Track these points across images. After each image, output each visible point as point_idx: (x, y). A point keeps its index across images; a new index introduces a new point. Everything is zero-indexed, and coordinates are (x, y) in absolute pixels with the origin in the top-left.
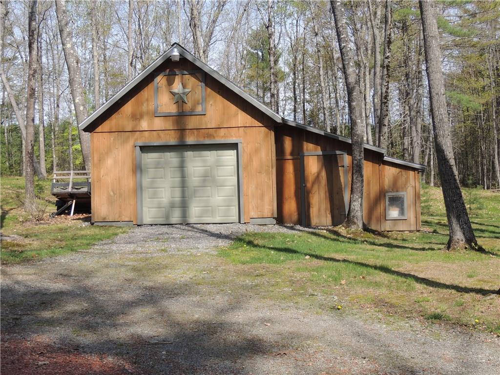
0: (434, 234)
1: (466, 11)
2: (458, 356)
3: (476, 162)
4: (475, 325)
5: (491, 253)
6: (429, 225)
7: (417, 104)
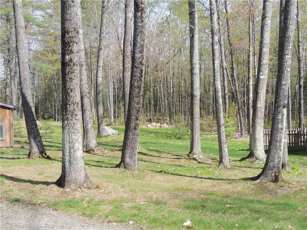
0: (22, 149)
1: (47, 13)
2: (28, 224)
3: (51, 105)
4: (40, 204)
5: (54, 160)
6: (19, 143)
7: (15, 68)
